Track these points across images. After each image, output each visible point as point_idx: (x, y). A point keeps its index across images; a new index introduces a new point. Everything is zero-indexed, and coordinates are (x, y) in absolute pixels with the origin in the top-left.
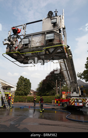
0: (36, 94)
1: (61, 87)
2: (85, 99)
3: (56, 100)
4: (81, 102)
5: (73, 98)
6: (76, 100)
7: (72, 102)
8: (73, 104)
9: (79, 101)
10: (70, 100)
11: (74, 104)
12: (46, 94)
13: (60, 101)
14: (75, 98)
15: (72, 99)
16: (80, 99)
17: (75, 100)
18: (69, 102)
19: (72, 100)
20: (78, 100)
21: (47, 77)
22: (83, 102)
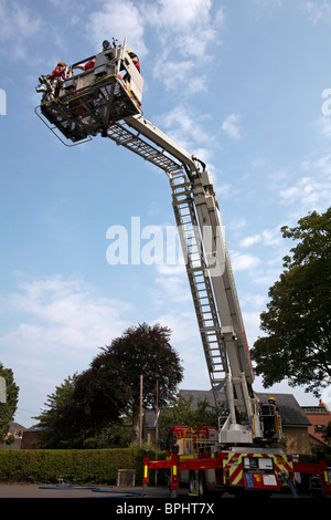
0: (35, 441)
1: (154, 409)
2: (284, 457)
3: (148, 465)
4: (268, 472)
5: (235, 450)
6: (247, 462)
7: (232, 471)
8: (235, 482)
9: (263, 464)
10: (225, 462)
11: (242, 481)
12: (81, 441)
13: (178, 464)
14: (244, 452)
15: (231, 455)
16: (265, 457)
17: (243, 458)
18: (220, 472)
19: (231, 462)
20: (257, 459)
21: (97, 363)
22: (279, 470)
